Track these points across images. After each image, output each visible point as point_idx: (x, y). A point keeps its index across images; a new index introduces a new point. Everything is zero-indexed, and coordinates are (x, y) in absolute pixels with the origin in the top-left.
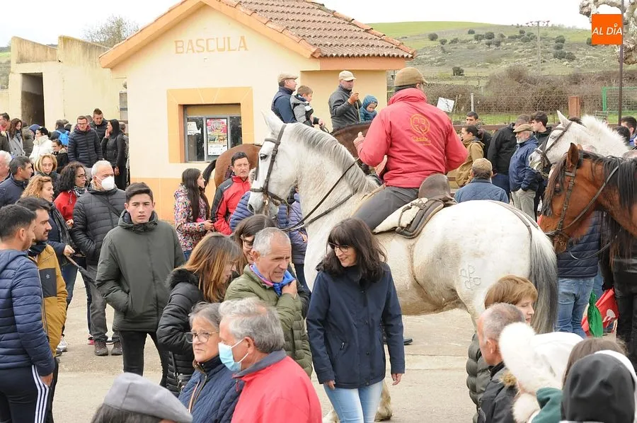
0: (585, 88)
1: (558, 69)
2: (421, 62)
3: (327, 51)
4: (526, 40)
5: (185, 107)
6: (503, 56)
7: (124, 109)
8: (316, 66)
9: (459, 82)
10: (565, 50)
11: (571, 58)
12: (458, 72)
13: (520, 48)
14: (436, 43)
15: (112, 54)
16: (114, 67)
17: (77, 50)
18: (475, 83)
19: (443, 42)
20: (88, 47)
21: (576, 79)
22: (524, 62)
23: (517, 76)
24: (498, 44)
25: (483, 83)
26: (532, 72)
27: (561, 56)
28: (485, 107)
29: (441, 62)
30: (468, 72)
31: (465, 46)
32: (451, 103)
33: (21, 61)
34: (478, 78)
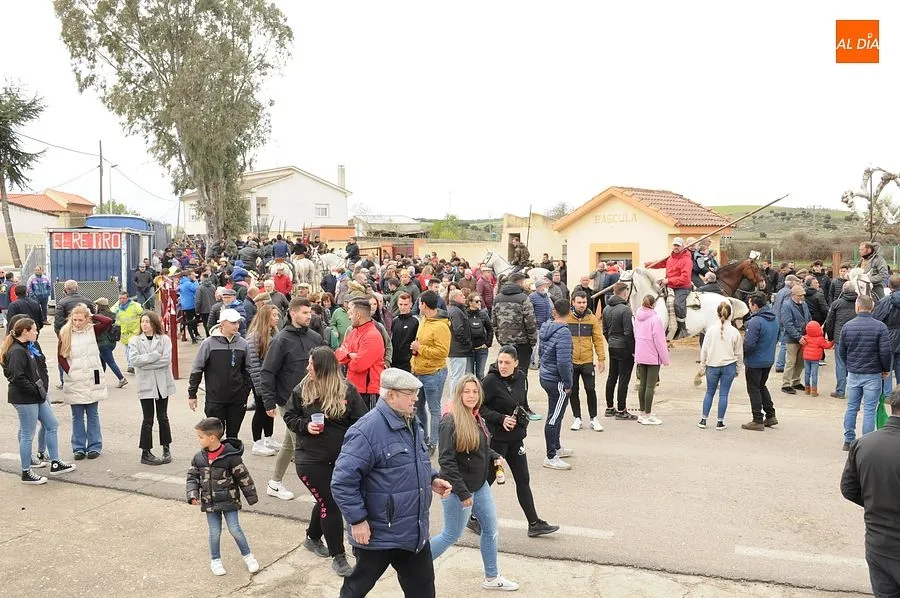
0: (844, 247)
1: (826, 235)
3: (684, 223)
4: (806, 217)
5: (600, 253)
6: (794, 226)
7: (565, 254)
8: (678, 231)
9: (764, 242)
10: (831, 223)
11: (835, 228)
12: (763, 235)
13: (801, 221)
15: (559, 223)
16: (560, 230)
17: (540, 220)
18: (774, 242)
20: (546, 219)
21: (837, 241)
22: (804, 230)
23: (801, 238)
24: (788, 219)
25: (779, 242)
26: (809, 236)
27: (828, 227)
28: (779, 257)
29: (753, 230)
30: (769, 235)
31: (768, 220)
32: (759, 254)
33: (509, 226)
34: (776, 240)
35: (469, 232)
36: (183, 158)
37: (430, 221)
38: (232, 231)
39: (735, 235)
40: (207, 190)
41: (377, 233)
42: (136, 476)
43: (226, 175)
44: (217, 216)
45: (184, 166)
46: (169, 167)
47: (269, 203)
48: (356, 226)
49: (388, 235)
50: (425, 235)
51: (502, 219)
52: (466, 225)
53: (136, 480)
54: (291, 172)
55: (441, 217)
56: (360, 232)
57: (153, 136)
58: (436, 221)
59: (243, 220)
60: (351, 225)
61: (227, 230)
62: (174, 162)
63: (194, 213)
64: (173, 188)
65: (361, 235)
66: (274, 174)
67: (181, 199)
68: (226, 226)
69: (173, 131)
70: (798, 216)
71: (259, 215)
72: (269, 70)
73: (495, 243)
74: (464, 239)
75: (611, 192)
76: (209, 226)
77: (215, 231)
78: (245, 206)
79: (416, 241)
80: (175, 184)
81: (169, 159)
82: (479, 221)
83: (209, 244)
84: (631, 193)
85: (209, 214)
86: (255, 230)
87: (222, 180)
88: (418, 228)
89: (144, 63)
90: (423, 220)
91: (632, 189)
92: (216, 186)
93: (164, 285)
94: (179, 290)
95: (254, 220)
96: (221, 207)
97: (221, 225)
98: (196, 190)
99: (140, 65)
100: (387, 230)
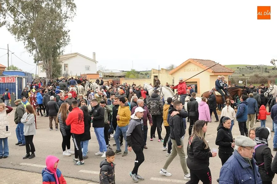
0: (272, 79)
1: (266, 75)
2: (235, 73)
3: (215, 71)
4: (258, 68)
6: (254, 72)
7: (173, 83)
8: (213, 74)
9: (243, 77)
10: (267, 70)
11: (269, 72)
12: (243, 75)
13: (257, 70)
14: (239, 69)
15: (171, 72)
16: (172, 74)
17: (165, 70)
18: (247, 78)
19: (240, 69)
20: (167, 70)
21: (269, 77)
22: (258, 73)
23: (256, 76)
24: (252, 69)
25: (249, 77)
26: (260, 75)
27: (266, 72)
29: (240, 73)
30: (246, 75)
31: (245, 70)
32: (242, 82)
33: (154, 73)
34: (248, 76)
35: (139, 75)
36: (38, 50)
37: (126, 72)
38: (55, 76)
39: (233, 75)
40: (46, 62)
41: (107, 76)
42: (21, 164)
43: (53, 56)
44: (50, 71)
45: (38, 53)
46: (33, 53)
47: (69, 66)
48: (99, 73)
49: (111, 77)
50: (124, 76)
51: (151, 71)
52: (138, 73)
53: (21, 165)
54: (76, 55)
55: (130, 70)
56: (101, 76)
57: (27, 43)
58: (128, 71)
59: (59, 72)
60: (98, 73)
61: (53, 76)
62: (34, 52)
63: (42, 69)
64: (34, 61)
65: (101, 77)
66: (70, 56)
67: (37, 65)
68: (53, 74)
69: (34, 41)
70: (255, 68)
71: (65, 70)
72: (68, 19)
73: (149, 79)
74: (138, 78)
75: (189, 60)
76: (47, 74)
77: (49, 76)
78: (60, 67)
79: (121, 79)
80: (35, 59)
81: (33, 50)
82: (143, 71)
83: (47, 80)
84: (196, 61)
85: (47, 70)
86: (64, 75)
87: (51, 58)
88: (122, 74)
89: (23, 17)
90: (123, 71)
91: (197, 59)
92: (49, 60)
93: (31, 96)
94: (37, 97)
95: (63, 72)
96: (51, 67)
97: (51, 73)
98: (42, 61)
99: (22, 17)
100: (111, 75)
